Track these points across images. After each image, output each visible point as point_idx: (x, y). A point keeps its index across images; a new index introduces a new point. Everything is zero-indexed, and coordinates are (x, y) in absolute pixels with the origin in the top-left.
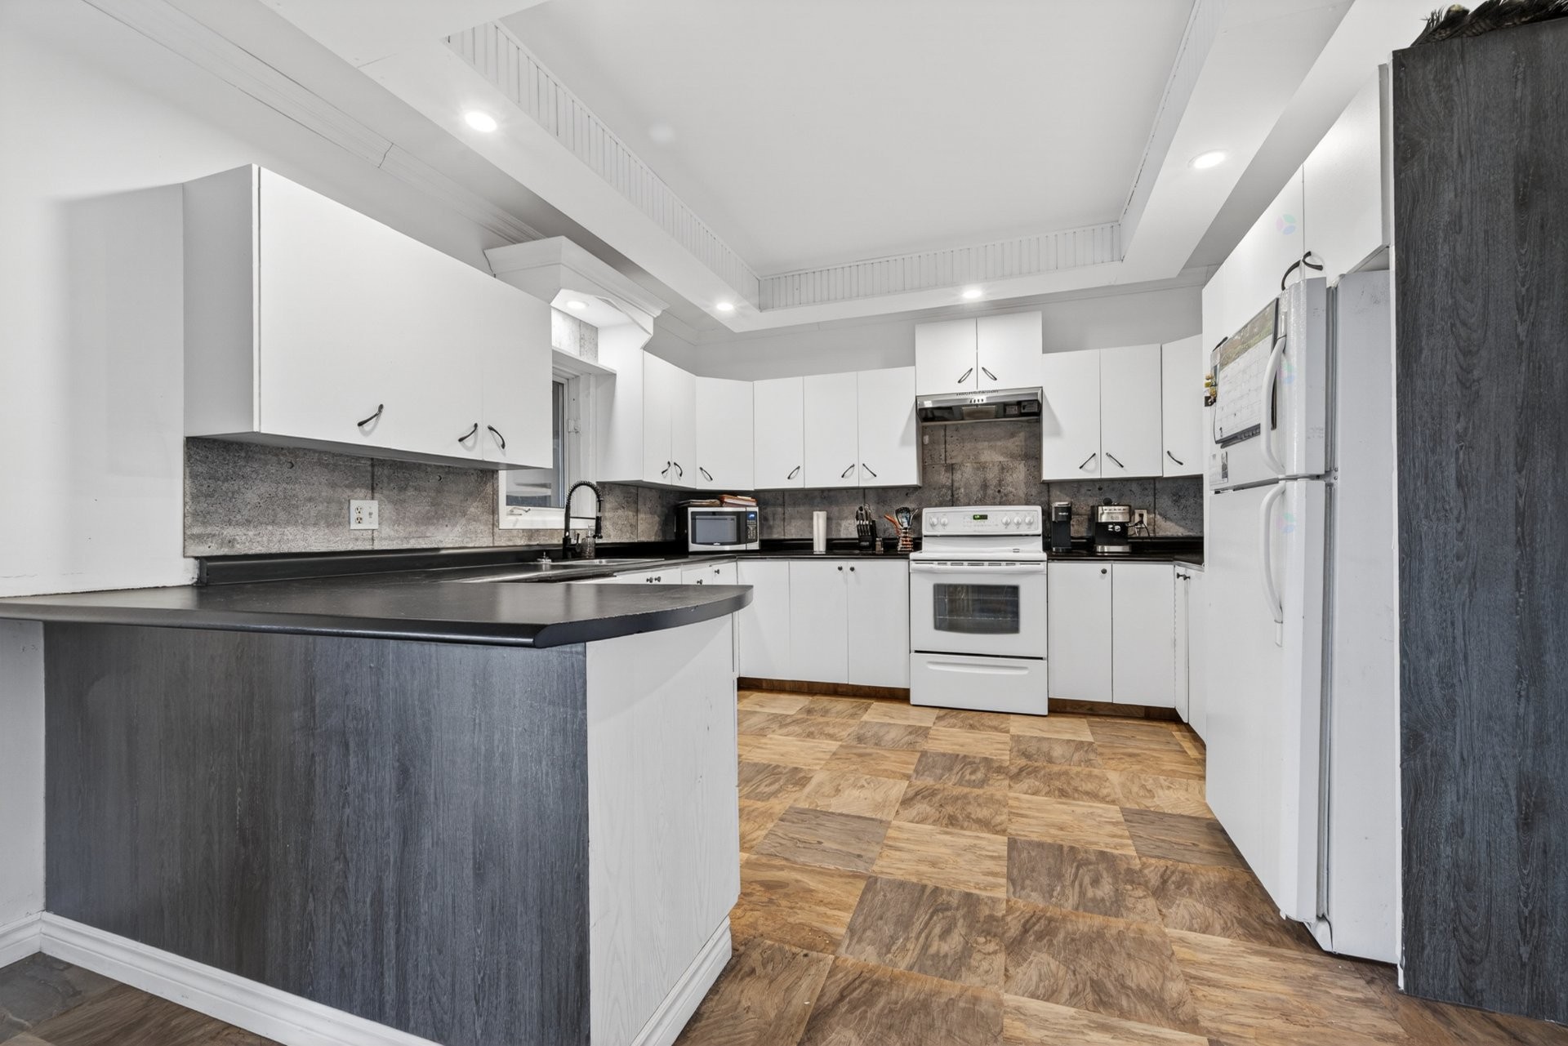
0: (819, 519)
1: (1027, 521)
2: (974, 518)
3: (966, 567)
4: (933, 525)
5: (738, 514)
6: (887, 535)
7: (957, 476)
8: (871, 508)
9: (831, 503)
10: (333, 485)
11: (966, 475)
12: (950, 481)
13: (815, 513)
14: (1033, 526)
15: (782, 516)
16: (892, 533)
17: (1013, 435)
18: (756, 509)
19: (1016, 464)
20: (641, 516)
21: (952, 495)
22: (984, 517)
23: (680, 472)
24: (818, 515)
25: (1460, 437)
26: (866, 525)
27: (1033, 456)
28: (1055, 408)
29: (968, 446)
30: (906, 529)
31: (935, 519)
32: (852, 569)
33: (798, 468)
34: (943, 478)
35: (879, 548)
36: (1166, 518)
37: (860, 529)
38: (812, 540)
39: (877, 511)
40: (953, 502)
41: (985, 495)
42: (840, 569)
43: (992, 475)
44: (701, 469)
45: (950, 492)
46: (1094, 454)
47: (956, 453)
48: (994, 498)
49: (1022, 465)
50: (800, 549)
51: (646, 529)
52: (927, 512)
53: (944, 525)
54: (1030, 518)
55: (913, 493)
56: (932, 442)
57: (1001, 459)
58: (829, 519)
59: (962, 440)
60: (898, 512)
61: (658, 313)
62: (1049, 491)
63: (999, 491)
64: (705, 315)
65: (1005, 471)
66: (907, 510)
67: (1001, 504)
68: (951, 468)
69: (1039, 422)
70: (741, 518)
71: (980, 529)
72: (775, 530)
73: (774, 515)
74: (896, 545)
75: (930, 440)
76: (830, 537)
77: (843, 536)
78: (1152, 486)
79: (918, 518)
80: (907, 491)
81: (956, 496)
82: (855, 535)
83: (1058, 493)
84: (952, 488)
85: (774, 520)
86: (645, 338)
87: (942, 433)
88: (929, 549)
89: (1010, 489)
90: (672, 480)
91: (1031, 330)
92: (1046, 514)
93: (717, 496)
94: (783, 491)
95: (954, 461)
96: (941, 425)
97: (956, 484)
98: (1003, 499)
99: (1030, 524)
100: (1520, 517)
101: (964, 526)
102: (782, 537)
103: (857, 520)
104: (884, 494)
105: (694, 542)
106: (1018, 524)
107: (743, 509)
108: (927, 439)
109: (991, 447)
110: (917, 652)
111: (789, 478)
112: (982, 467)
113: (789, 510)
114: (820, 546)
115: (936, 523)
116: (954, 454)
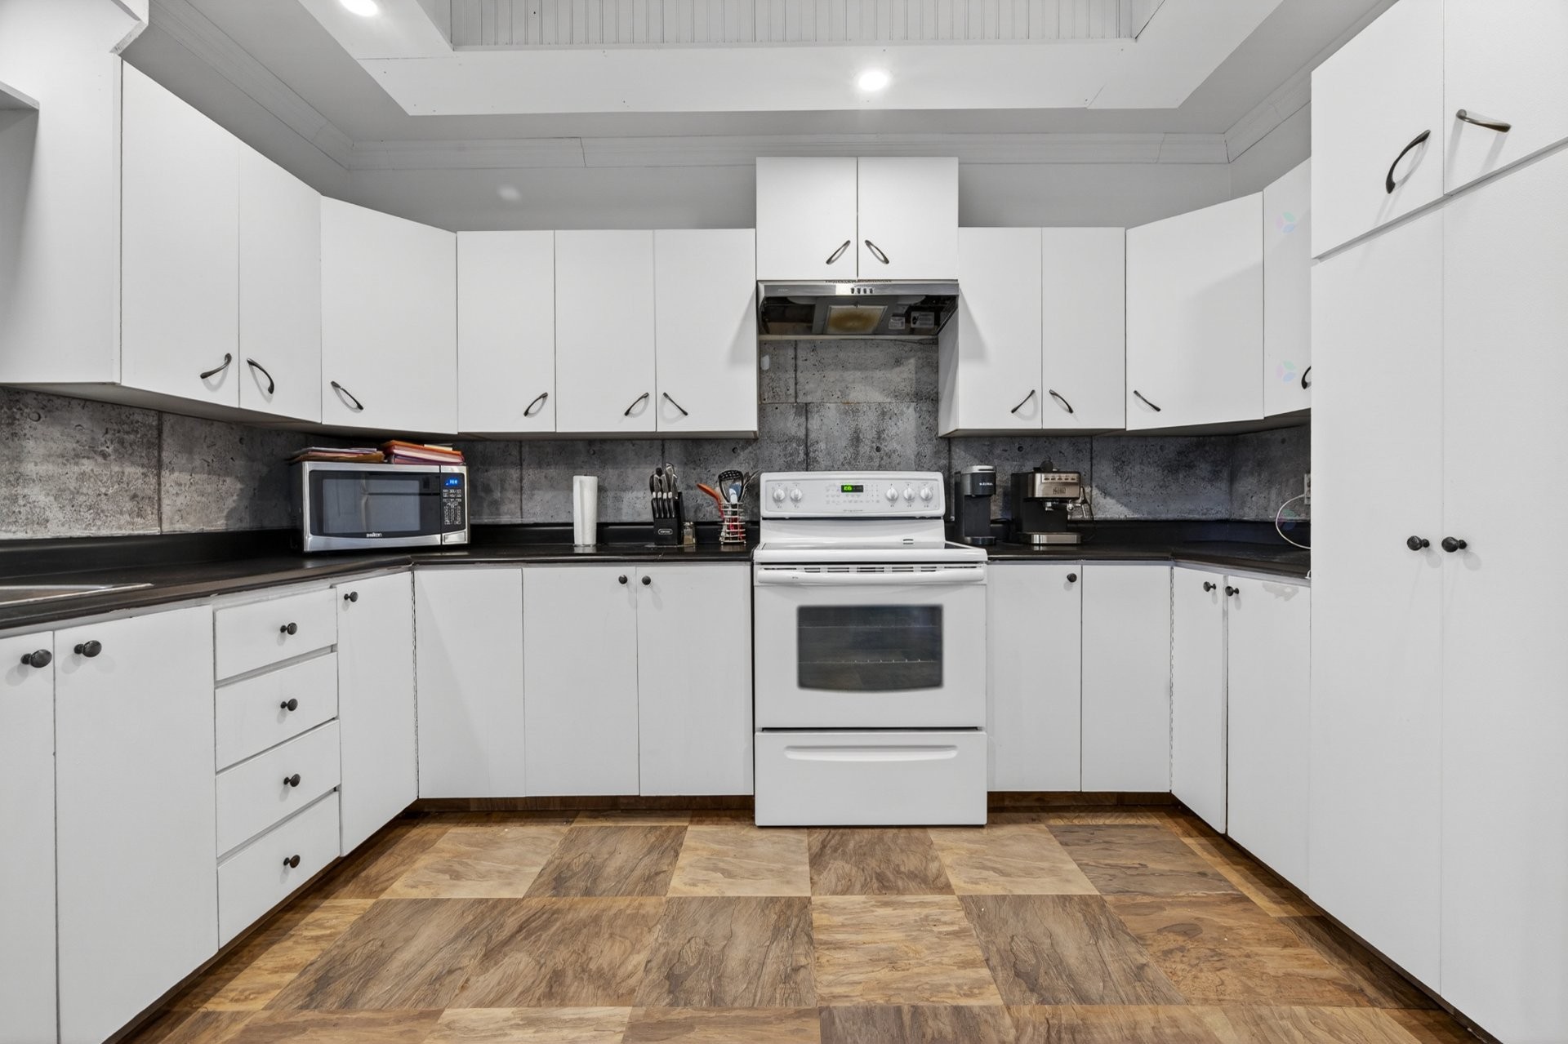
0: (584, 490)
1: (923, 494)
2: (843, 491)
3: (853, 575)
4: (778, 500)
5: (425, 478)
7: (814, 423)
8: (675, 472)
9: (604, 463)
11: (828, 424)
12: (804, 432)
13: (577, 479)
14: (932, 504)
15: (517, 485)
16: (709, 513)
17: (898, 362)
18: (463, 470)
19: (903, 407)
20: (168, 478)
21: (807, 454)
22: (858, 489)
23: (268, 384)
24: (581, 482)
26: (668, 499)
28: (974, 307)
29: (832, 375)
30: (734, 506)
31: (780, 491)
32: (646, 581)
33: (544, 396)
34: (791, 425)
35: (689, 539)
36: (1106, 493)
37: (658, 507)
38: (572, 524)
39: (685, 477)
40: (808, 464)
41: (857, 454)
42: (623, 580)
43: (867, 423)
44: (335, 385)
45: (802, 449)
46: (1033, 392)
47: (813, 387)
48: (871, 458)
49: (911, 410)
52: (767, 480)
53: (796, 500)
54: (927, 490)
55: (743, 448)
56: (775, 367)
57: (881, 398)
58: (601, 490)
59: (821, 366)
60: (722, 478)
62: (950, 451)
63: (878, 449)
65: (887, 417)
66: (738, 475)
67: (880, 468)
68: (804, 410)
70: (431, 486)
71: (853, 507)
72: (504, 508)
73: (503, 481)
75: (772, 363)
76: (603, 520)
77: (625, 519)
78: (1089, 446)
79: (752, 492)
80: (740, 441)
81: (812, 455)
82: (648, 516)
83: (963, 453)
84: (806, 442)
85: (503, 489)
87: (791, 353)
89: (894, 445)
92: (952, 488)
93: (381, 441)
95: (809, 399)
96: (789, 342)
97: (812, 436)
98: (883, 460)
99: (927, 499)
101: (828, 502)
102: (518, 521)
103: (652, 490)
104: (698, 449)
105: (317, 531)
106: (910, 499)
107: (435, 469)
108: (768, 362)
109: (866, 379)
110: (764, 729)
111: (526, 413)
112: (851, 410)
113: (530, 475)
114: (585, 536)
115: (782, 497)
116: (811, 386)
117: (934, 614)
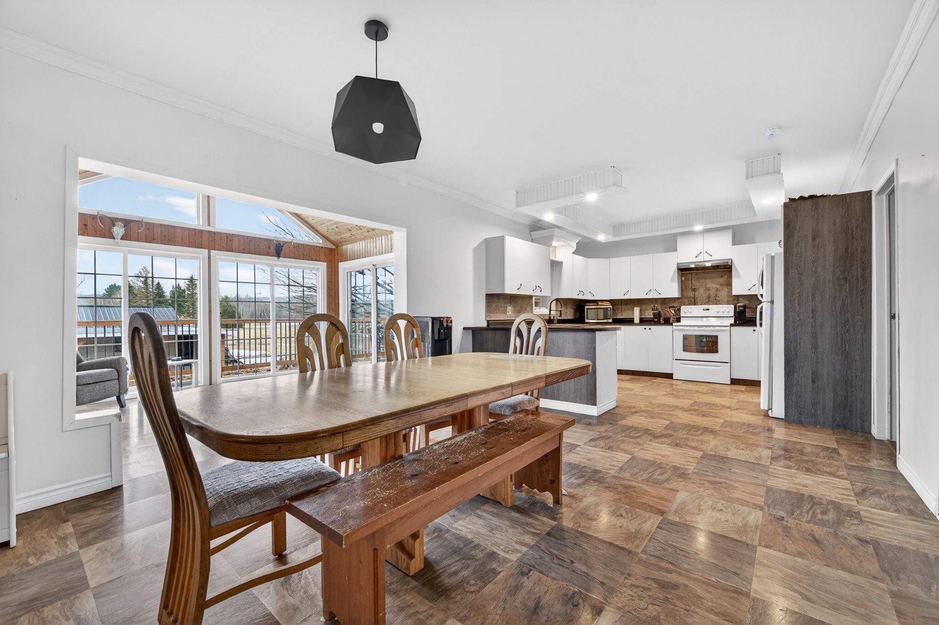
0: (637, 310)
2: (704, 310)
3: (696, 328)
4: (685, 313)
5: (604, 308)
6: (665, 317)
7: (697, 293)
8: (659, 306)
9: (641, 304)
10: (504, 303)
11: (701, 293)
12: (694, 295)
13: (635, 308)
14: (730, 313)
15: (621, 310)
16: (668, 316)
17: (722, 276)
18: (611, 307)
19: (722, 288)
20: (568, 310)
21: (695, 301)
22: (708, 309)
23: (583, 294)
25: (799, 293)
26: (657, 313)
27: (729, 285)
28: (737, 267)
29: (702, 281)
30: (674, 314)
31: (685, 310)
32: (650, 329)
33: (628, 291)
34: (691, 294)
35: (662, 321)
37: (654, 314)
38: (634, 318)
40: (695, 304)
41: (709, 300)
42: (645, 329)
43: (712, 293)
44: (590, 292)
45: (693, 300)
46: (755, 285)
48: (713, 302)
49: (724, 289)
50: (630, 322)
51: (569, 314)
52: (683, 308)
53: (690, 312)
54: (729, 310)
55: (677, 300)
56: (686, 279)
57: (716, 286)
58: (641, 311)
59: (699, 279)
60: (670, 308)
61: (577, 241)
62: (736, 299)
63: (715, 299)
64: (595, 240)
65: (718, 291)
66: (674, 307)
67: (716, 304)
68: (694, 290)
69: (731, 271)
70: (605, 310)
71: (706, 314)
72: (618, 315)
73: (619, 309)
74: (669, 320)
76: (643, 317)
77: (647, 317)
79: (679, 310)
80: (675, 299)
82: (652, 317)
83: (742, 300)
84: (694, 298)
85: (618, 311)
86: (573, 250)
87: (690, 276)
88: (683, 322)
89: (720, 298)
90: (581, 297)
91: (728, 237)
92: (735, 308)
93: (596, 302)
94: (621, 300)
95: (695, 287)
97: (696, 296)
98: (717, 302)
99: (728, 312)
100: (813, 311)
101: (699, 313)
102: (622, 317)
103: (653, 311)
104: (664, 301)
105: (587, 319)
106: (724, 312)
107: (606, 307)
108: (683, 279)
109: (711, 282)
110: (675, 360)
111: (624, 295)
112: (707, 289)
113: (624, 307)
114: (637, 321)
116: (695, 284)
117: (717, 337)
